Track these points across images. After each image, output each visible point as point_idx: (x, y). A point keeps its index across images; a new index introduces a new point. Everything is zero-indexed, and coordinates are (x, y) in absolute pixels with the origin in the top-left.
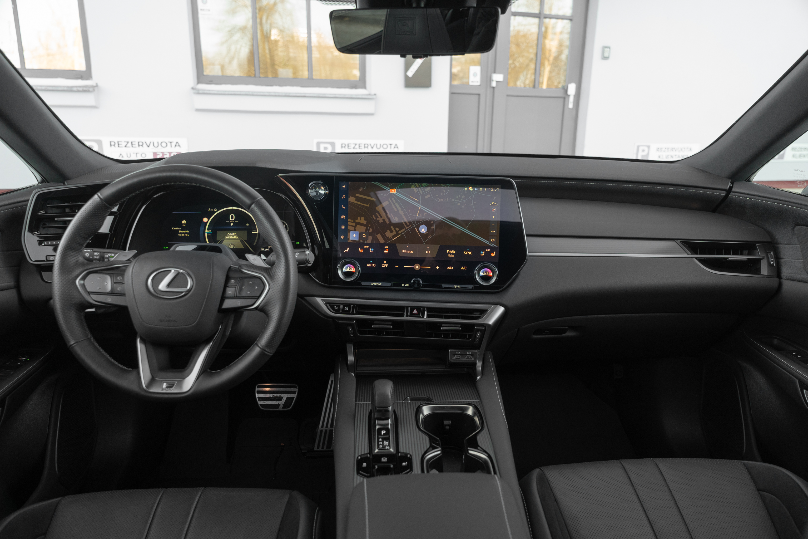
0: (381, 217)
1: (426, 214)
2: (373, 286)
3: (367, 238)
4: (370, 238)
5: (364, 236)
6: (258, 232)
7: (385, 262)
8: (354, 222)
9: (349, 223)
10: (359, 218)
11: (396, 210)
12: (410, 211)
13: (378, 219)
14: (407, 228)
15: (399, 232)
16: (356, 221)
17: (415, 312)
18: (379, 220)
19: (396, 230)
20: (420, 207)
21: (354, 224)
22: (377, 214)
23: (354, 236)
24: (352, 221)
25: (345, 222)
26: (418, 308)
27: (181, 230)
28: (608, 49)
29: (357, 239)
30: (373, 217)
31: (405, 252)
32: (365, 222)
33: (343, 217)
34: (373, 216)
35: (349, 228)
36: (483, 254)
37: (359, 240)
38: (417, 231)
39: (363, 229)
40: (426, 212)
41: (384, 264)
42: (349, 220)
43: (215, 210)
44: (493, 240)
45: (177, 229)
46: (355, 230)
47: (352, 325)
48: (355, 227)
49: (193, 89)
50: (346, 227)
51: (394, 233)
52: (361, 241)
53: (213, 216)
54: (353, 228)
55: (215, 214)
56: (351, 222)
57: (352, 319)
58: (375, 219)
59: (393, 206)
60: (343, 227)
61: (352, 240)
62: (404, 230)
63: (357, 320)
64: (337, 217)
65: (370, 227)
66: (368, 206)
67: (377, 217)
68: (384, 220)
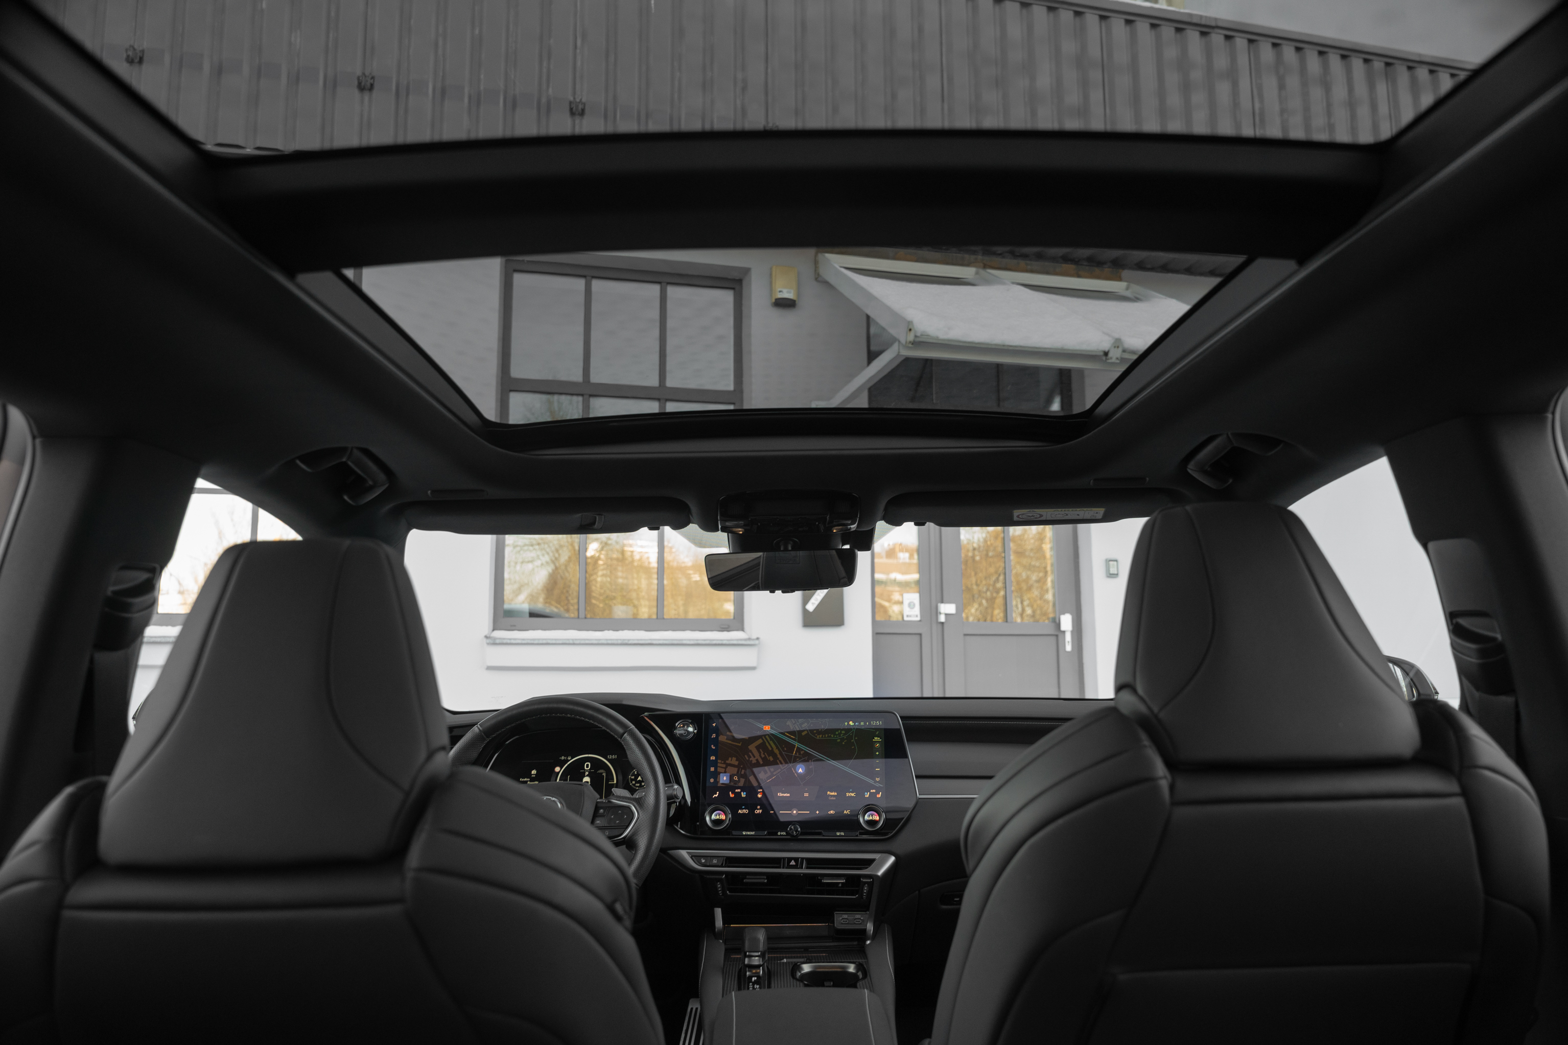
0: (754, 757)
1: (803, 752)
2: (746, 835)
3: (739, 781)
4: (742, 780)
5: (736, 778)
6: (615, 782)
7: (759, 807)
8: (724, 763)
9: (719, 765)
10: (730, 759)
11: (770, 749)
12: (785, 749)
13: (751, 759)
14: (782, 768)
15: (774, 773)
16: (727, 762)
17: (793, 863)
18: (752, 761)
19: (770, 771)
20: (797, 744)
21: (724, 766)
22: (750, 754)
23: (725, 778)
24: (723, 762)
25: (715, 764)
26: (796, 859)
27: (530, 781)
28: (1115, 563)
29: (728, 782)
30: (745, 758)
31: (781, 795)
32: (736, 763)
33: (713, 758)
34: (746, 756)
35: (719, 770)
36: (868, 796)
37: (730, 783)
38: (794, 772)
39: (735, 770)
40: (803, 750)
41: (758, 809)
42: (719, 761)
43: (569, 758)
44: (878, 779)
45: (526, 779)
46: (725, 772)
47: (720, 880)
48: (725, 768)
49: (486, 637)
50: (716, 769)
51: (769, 774)
52: (732, 784)
53: (566, 765)
54: (723, 770)
55: (568, 763)
56: (721, 763)
57: (721, 873)
58: (747, 759)
59: (767, 744)
60: (712, 769)
61: (722, 784)
62: (779, 770)
63: (726, 873)
64: (706, 758)
65: (742, 769)
66: (740, 745)
67: (750, 757)
68: (757, 760)
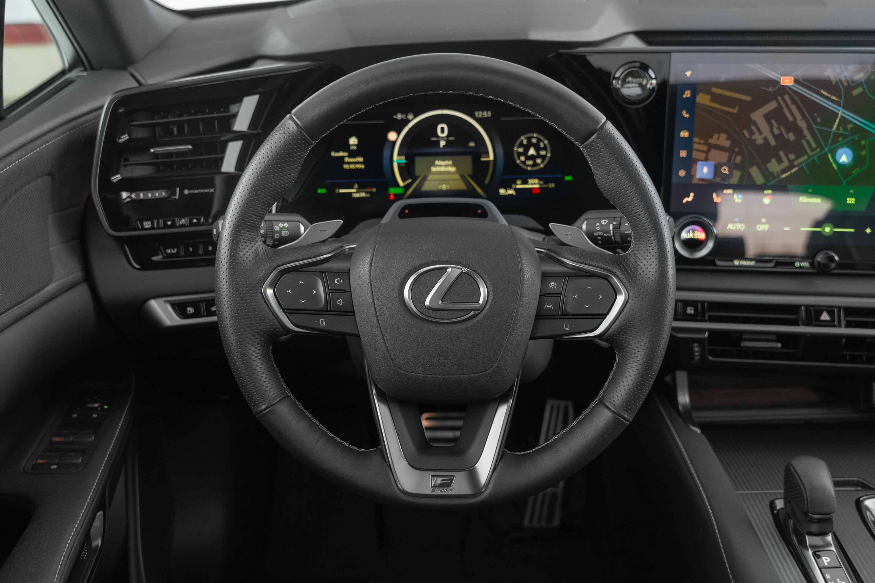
0: (760, 133)
1: (852, 126)
2: (739, 266)
3: (730, 175)
4: (737, 174)
5: (725, 170)
6: (491, 157)
7: (764, 220)
8: (706, 143)
9: (695, 146)
10: (716, 136)
11: (791, 119)
12: (819, 120)
13: (754, 137)
14: (811, 154)
15: (796, 163)
16: (711, 141)
17: (825, 317)
18: (755, 140)
19: (788, 158)
20: (841, 112)
21: (705, 148)
22: (753, 128)
23: (705, 170)
24: (702, 142)
25: (688, 144)
26: (830, 310)
27: (350, 156)
29: (710, 176)
30: (743, 134)
31: (806, 200)
32: (727, 144)
33: (684, 134)
34: (745, 132)
35: (696, 155)
37: (714, 178)
38: (831, 161)
39: (724, 156)
40: (851, 122)
41: (762, 224)
42: (696, 140)
43: (410, 117)
45: (341, 154)
46: (706, 159)
47: (700, 341)
48: (707, 152)
50: (690, 153)
51: (786, 164)
52: (718, 180)
53: (407, 128)
54: (702, 156)
55: (410, 125)
56: (699, 143)
57: (702, 331)
58: (747, 136)
59: (786, 111)
60: (683, 154)
61: (701, 180)
62: (805, 157)
63: (712, 332)
64: (673, 134)
65: (737, 154)
66: (735, 111)
67: (752, 133)
68: (765, 139)
